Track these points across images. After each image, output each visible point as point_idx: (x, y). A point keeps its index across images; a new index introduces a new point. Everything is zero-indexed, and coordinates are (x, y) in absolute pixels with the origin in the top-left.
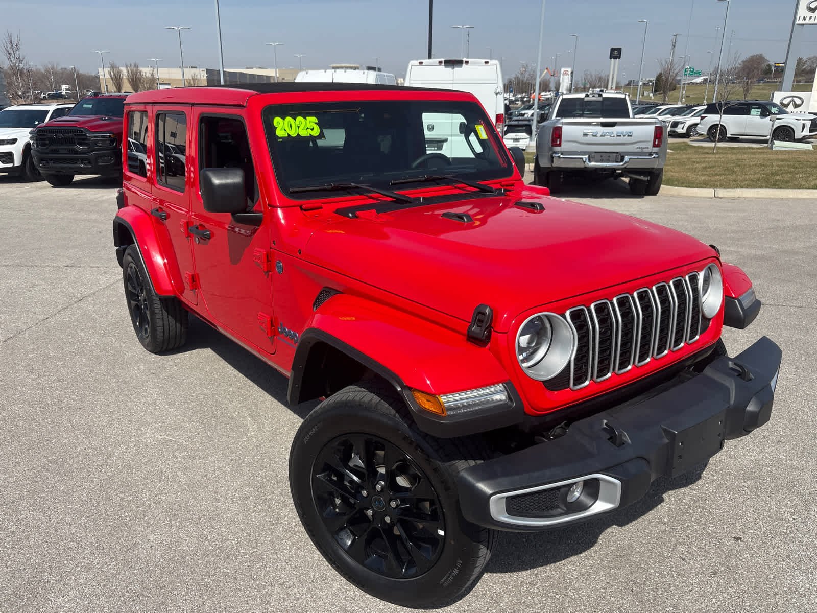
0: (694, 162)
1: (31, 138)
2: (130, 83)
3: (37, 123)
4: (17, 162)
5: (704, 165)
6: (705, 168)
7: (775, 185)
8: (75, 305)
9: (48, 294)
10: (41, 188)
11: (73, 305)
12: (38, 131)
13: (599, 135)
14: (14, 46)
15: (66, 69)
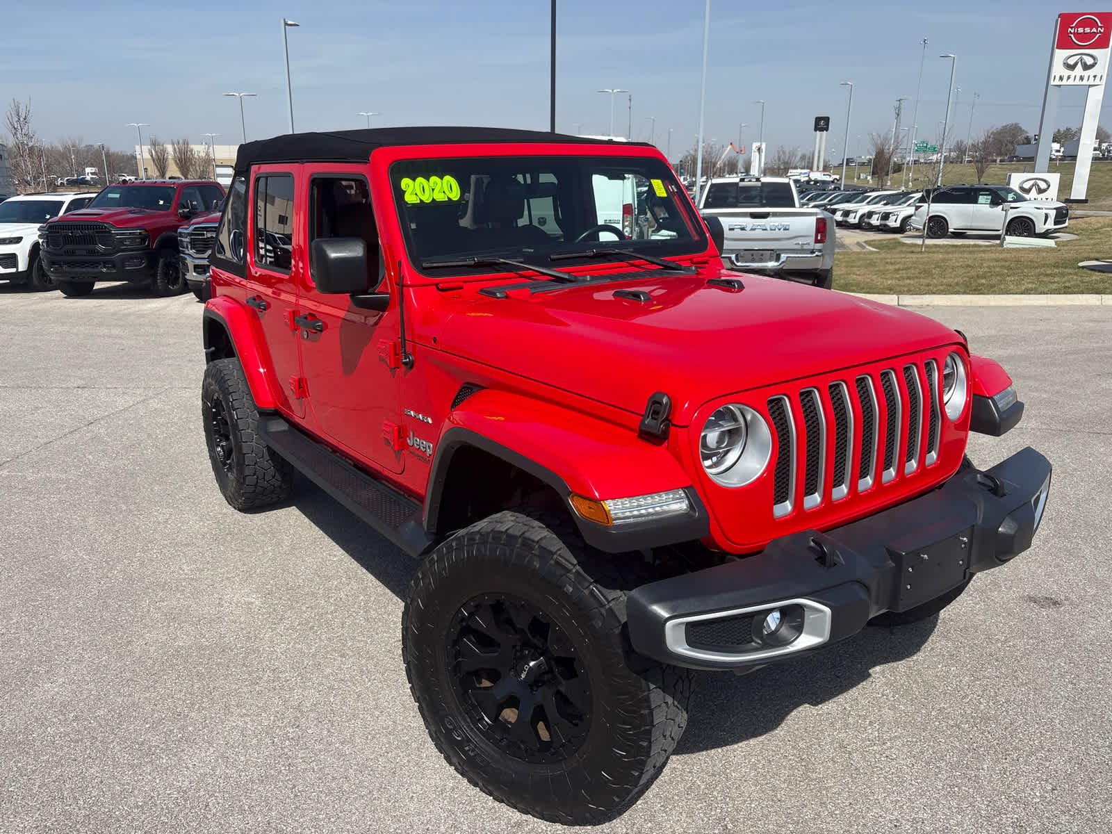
0: (887, 263)
1: (40, 236)
2: (177, 164)
3: (48, 217)
4: (22, 266)
5: (897, 267)
6: (897, 271)
7: (977, 291)
8: (85, 428)
9: (53, 417)
10: (52, 299)
11: (81, 428)
12: (50, 227)
13: (748, 228)
14: (21, 119)
15: (92, 146)
